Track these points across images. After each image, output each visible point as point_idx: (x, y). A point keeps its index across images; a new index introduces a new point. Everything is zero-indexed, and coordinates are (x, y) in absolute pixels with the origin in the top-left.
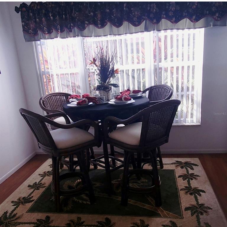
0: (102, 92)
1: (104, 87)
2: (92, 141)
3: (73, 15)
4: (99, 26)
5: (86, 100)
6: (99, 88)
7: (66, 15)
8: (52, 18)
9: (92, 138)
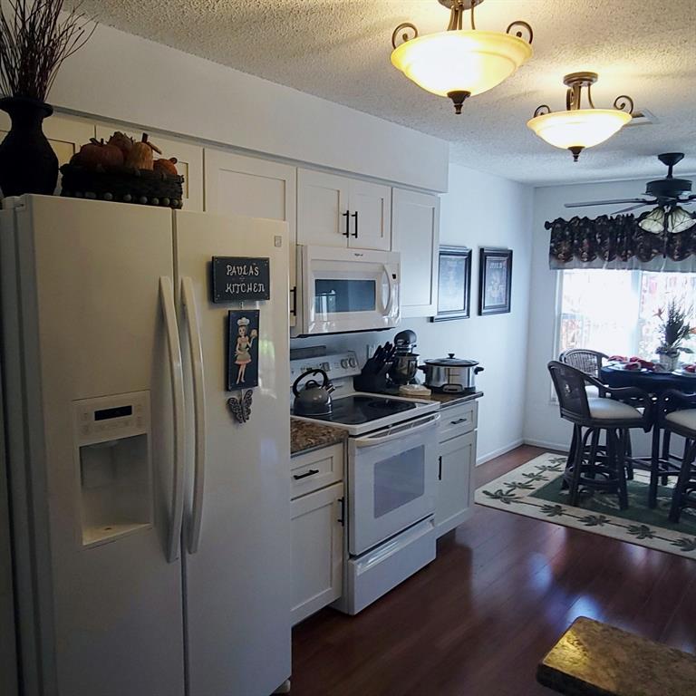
0: (664, 356)
1: (668, 351)
2: (640, 419)
3: (633, 238)
4: (676, 257)
5: (639, 364)
6: (660, 351)
7: (622, 237)
8: (599, 240)
9: (638, 416)
